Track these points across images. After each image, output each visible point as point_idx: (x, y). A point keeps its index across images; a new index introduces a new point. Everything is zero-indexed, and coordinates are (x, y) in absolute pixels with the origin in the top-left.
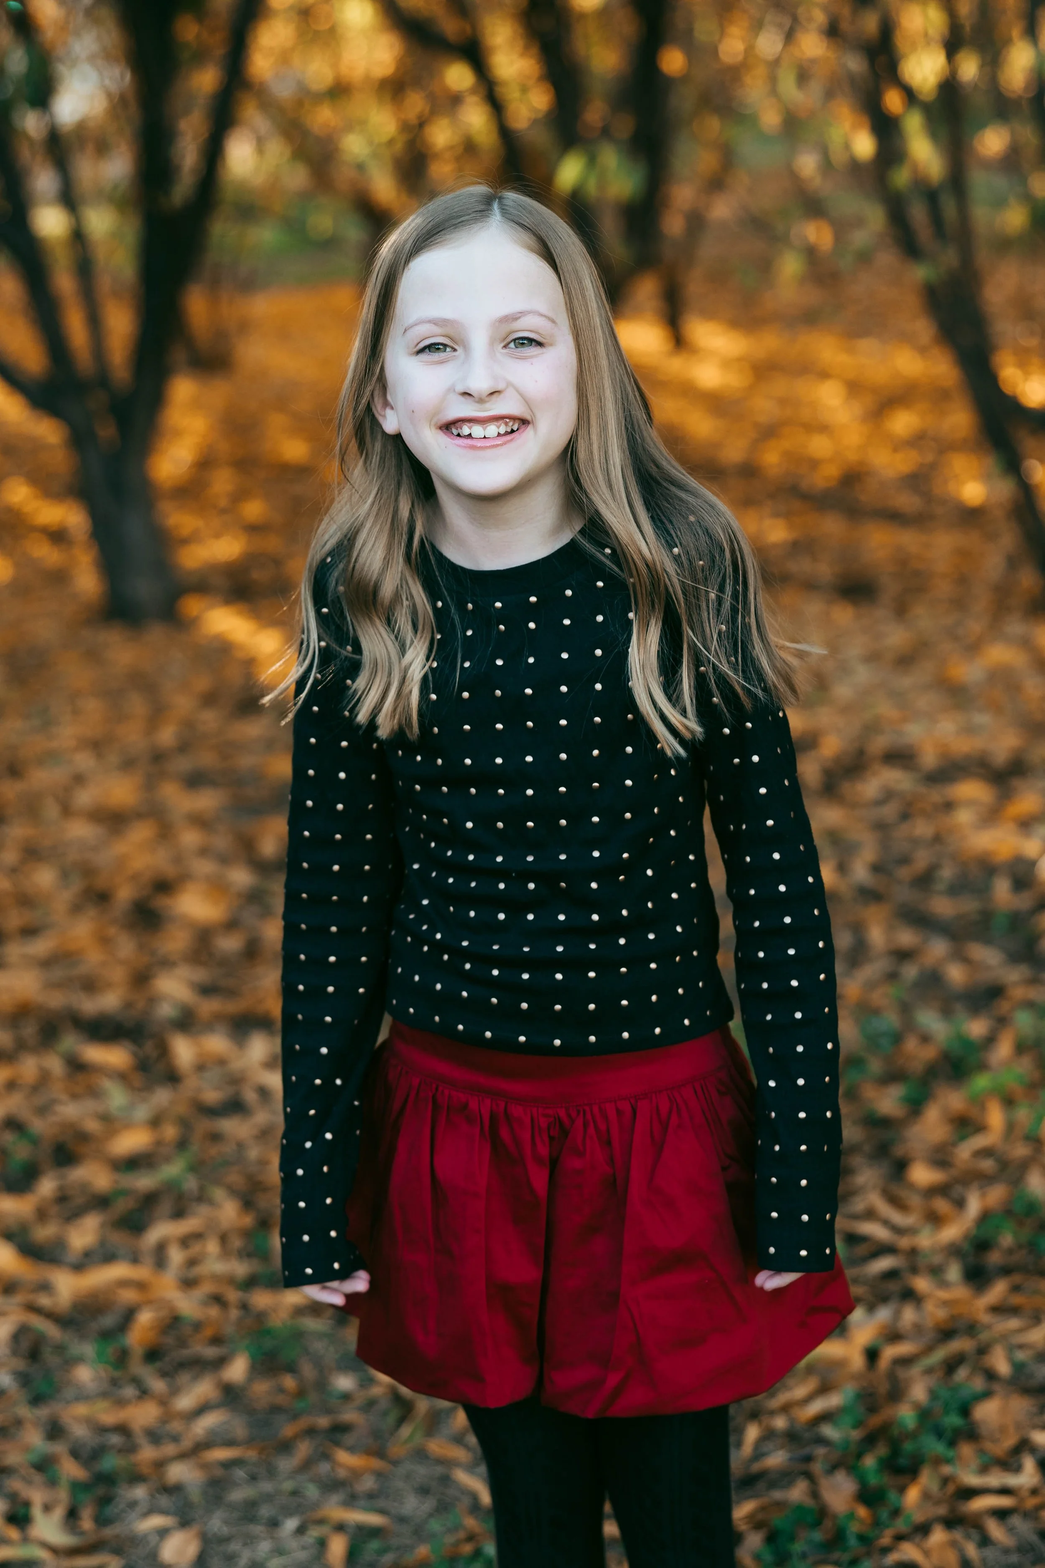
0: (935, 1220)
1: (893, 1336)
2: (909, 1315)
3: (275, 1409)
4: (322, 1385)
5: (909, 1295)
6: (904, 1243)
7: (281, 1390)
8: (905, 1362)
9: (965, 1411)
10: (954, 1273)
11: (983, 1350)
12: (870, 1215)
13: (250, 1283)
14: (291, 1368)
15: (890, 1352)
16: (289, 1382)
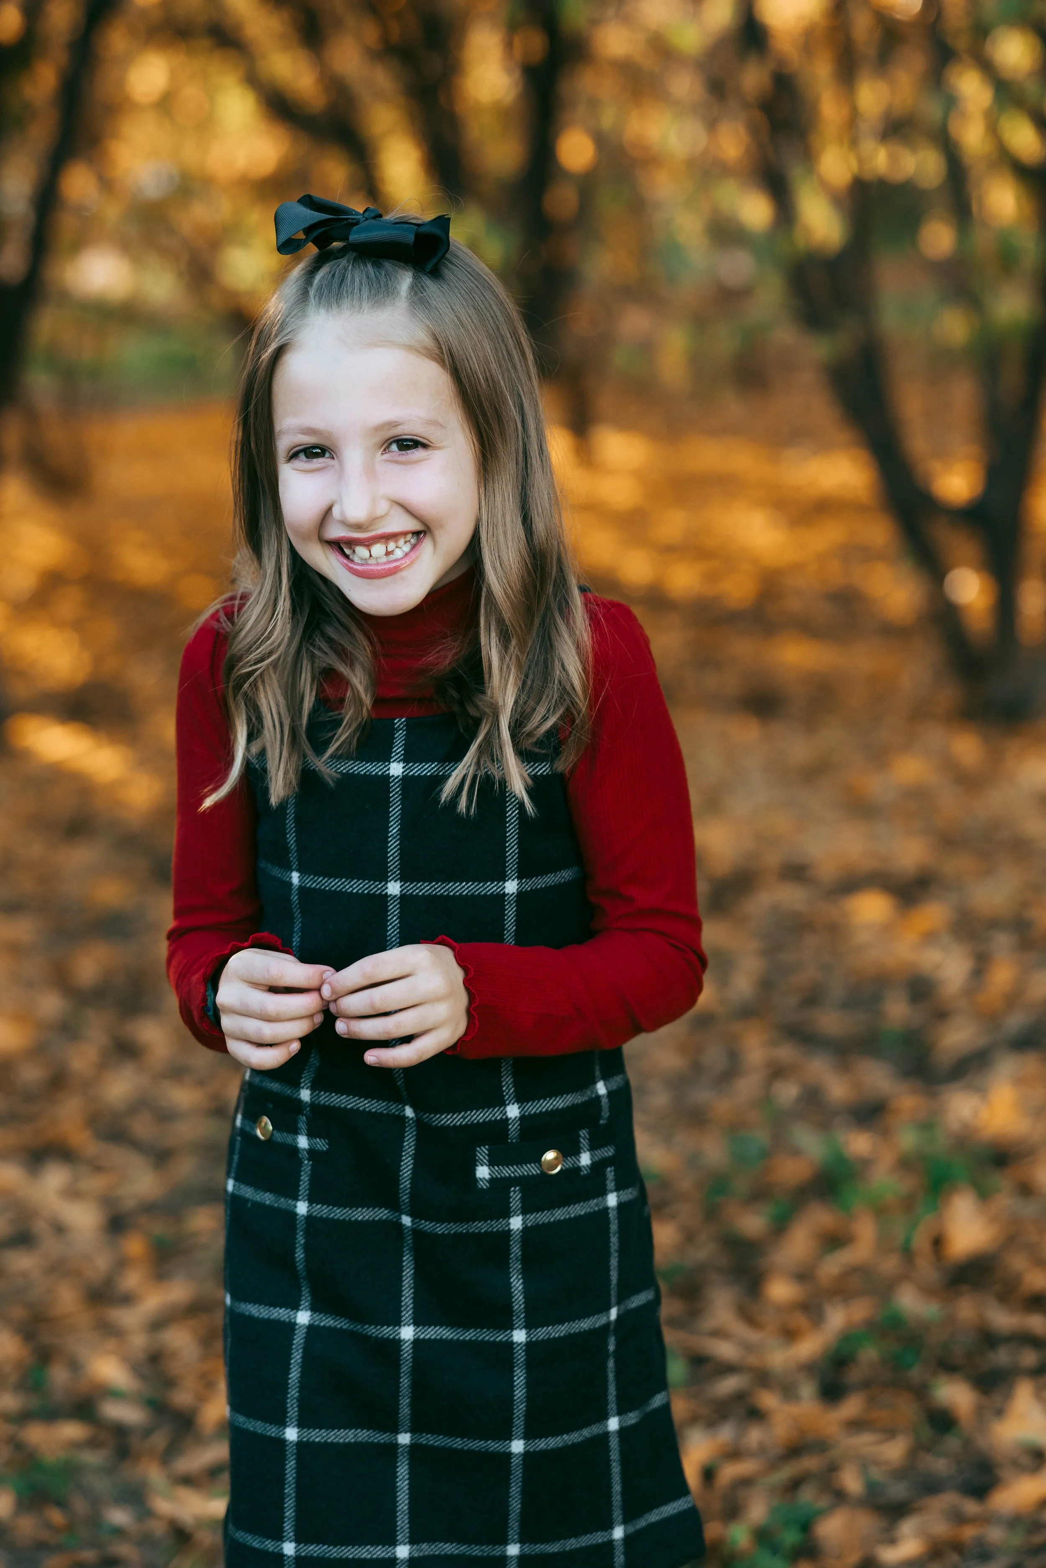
0: (790, 1335)
1: (734, 1454)
2: (755, 1436)
3: (42, 1547)
4: (95, 1521)
5: (756, 1415)
6: (752, 1360)
7: (49, 1525)
8: (745, 1482)
9: (806, 1526)
10: (807, 1390)
11: (833, 1468)
12: (719, 1333)
13: (24, 1417)
14: (61, 1504)
15: (729, 1472)
16: (56, 1516)
